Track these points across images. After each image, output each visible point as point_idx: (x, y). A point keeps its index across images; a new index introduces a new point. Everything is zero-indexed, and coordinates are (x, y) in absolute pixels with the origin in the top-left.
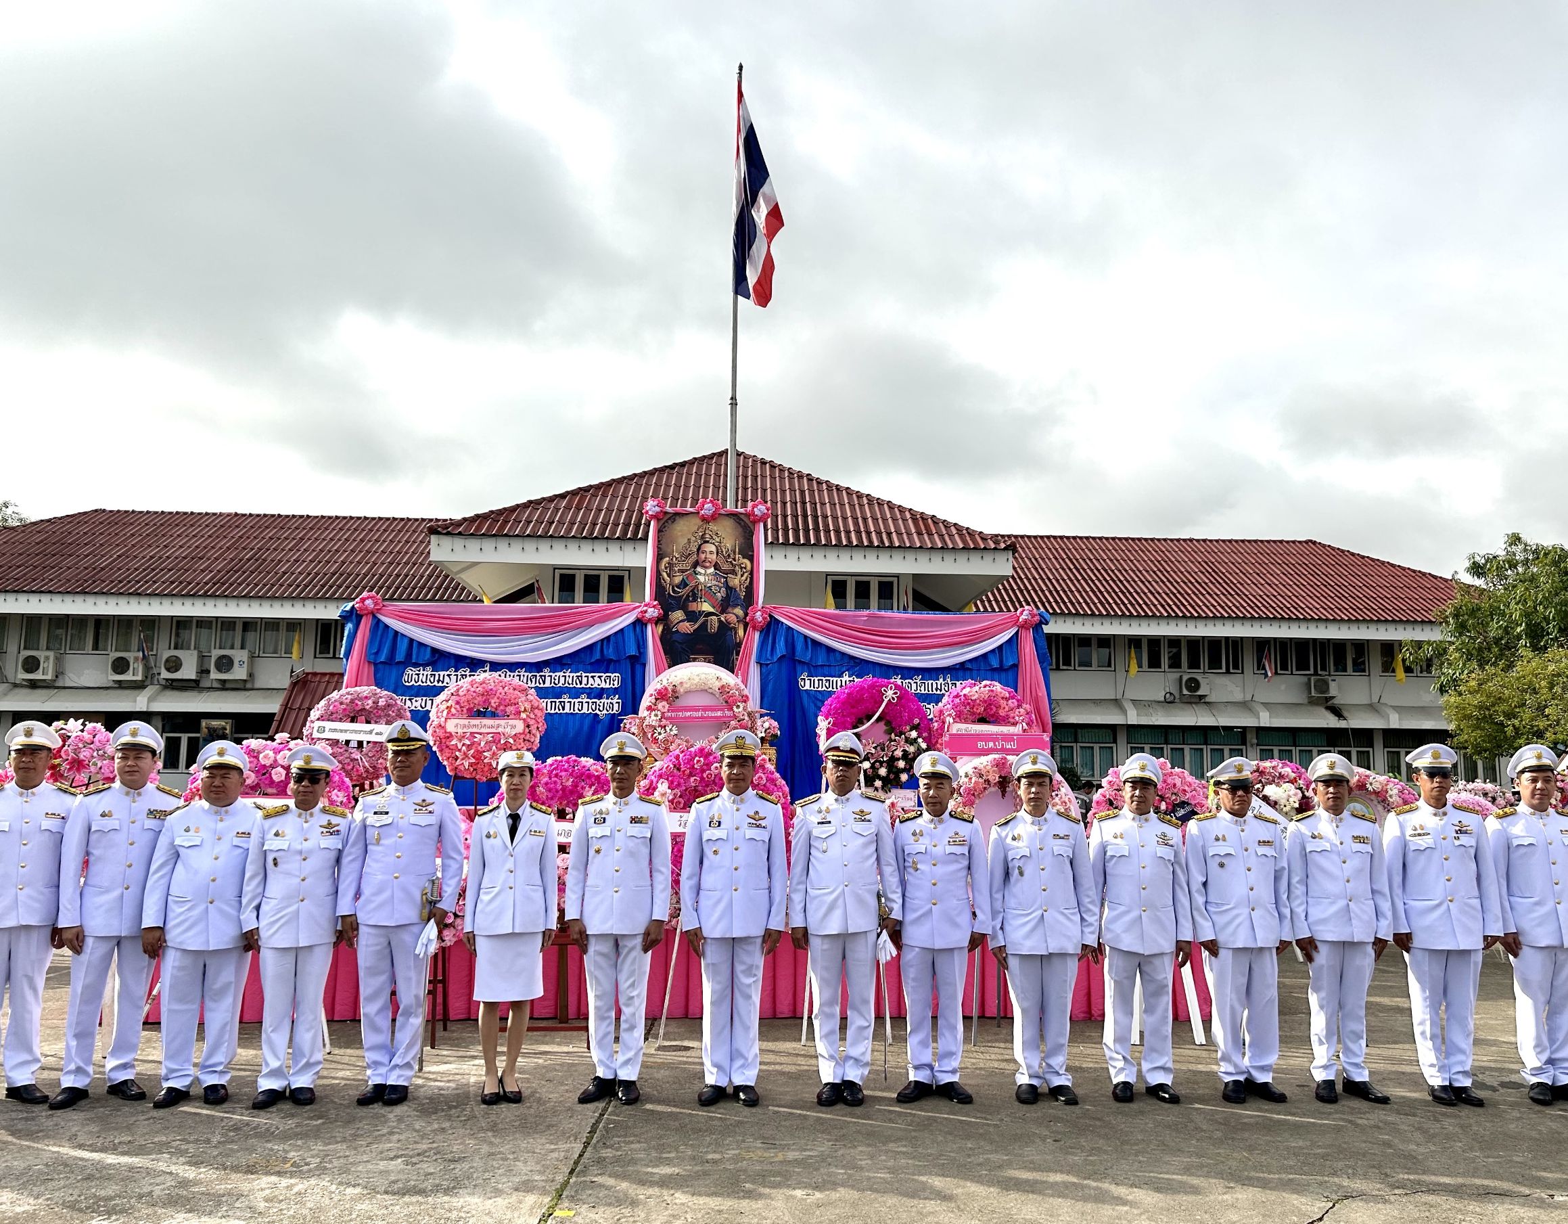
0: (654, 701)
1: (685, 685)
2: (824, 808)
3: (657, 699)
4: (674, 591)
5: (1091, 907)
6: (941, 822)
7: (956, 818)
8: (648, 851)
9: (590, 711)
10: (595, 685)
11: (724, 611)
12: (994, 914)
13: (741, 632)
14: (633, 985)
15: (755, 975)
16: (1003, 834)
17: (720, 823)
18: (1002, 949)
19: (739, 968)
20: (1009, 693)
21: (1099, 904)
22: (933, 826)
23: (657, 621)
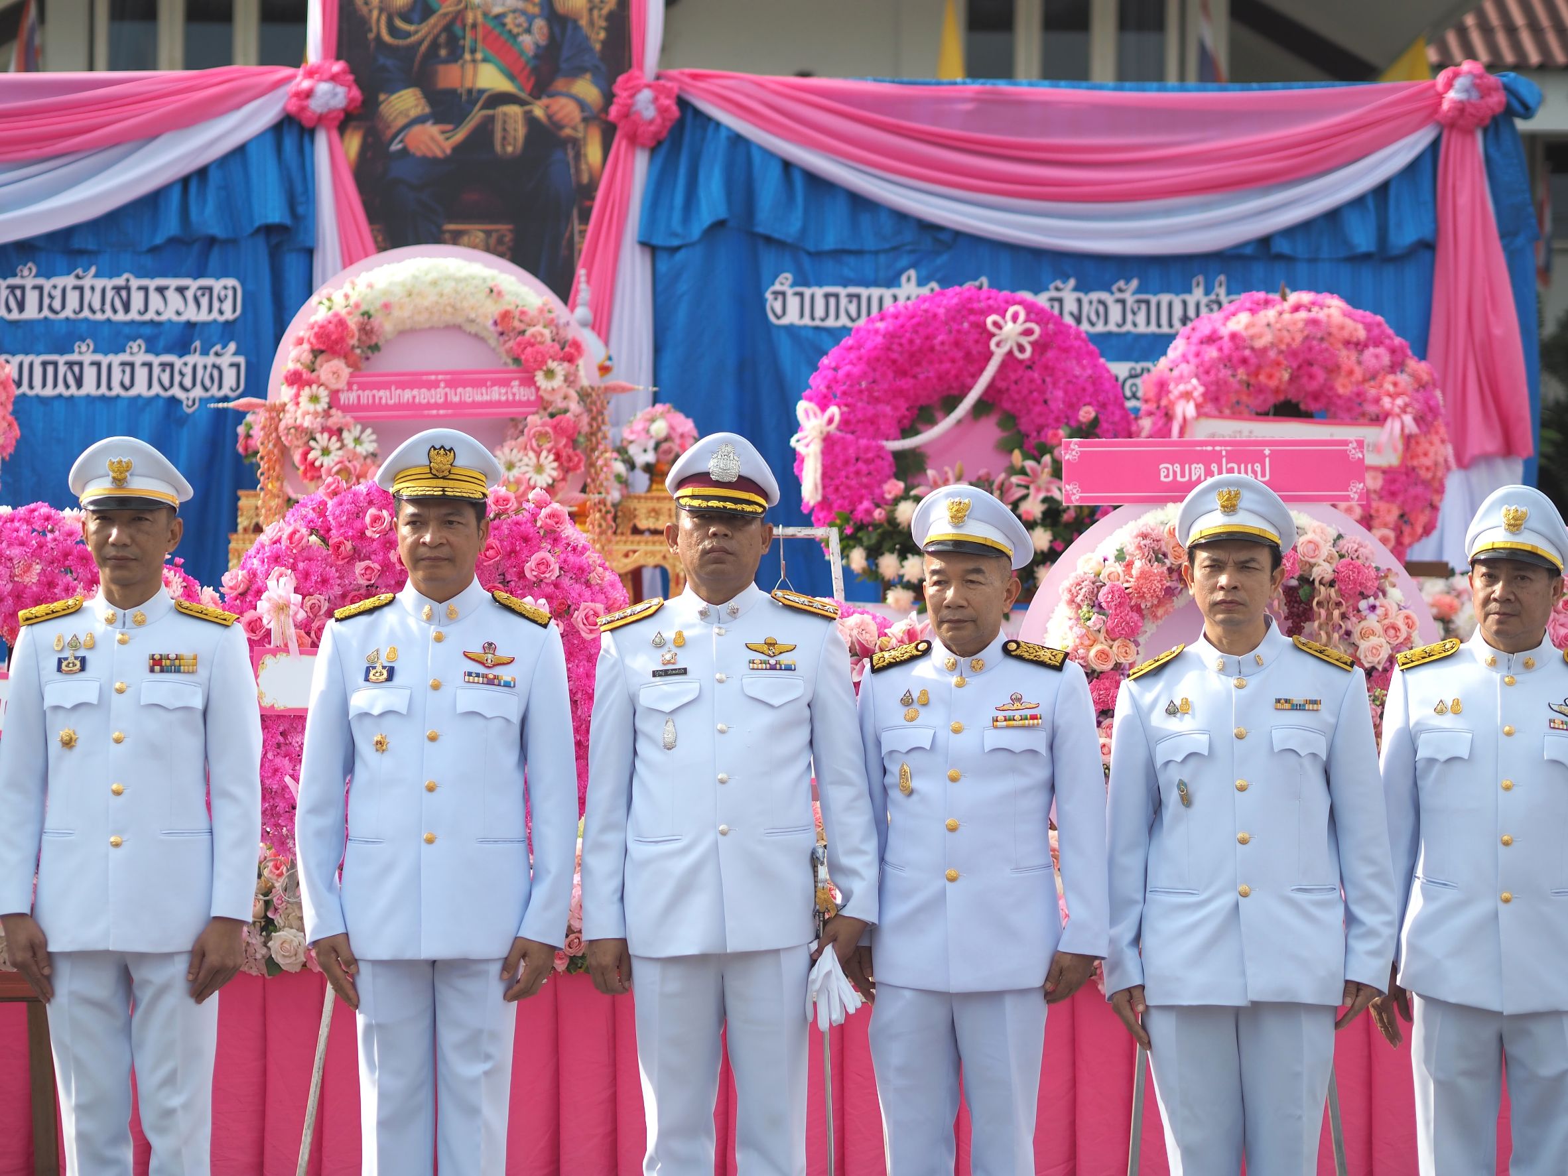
0: (307, 357)
1: (396, 313)
2: (670, 635)
3: (316, 353)
4: (393, 30)
5: (1376, 887)
6: (977, 669)
7: (1020, 658)
8: (195, 743)
9: (156, 389)
10: (169, 315)
11: (541, 86)
12: (1117, 906)
13: (593, 152)
14: (170, 1081)
15: (488, 1057)
16: (1148, 698)
17: (391, 672)
18: (1134, 994)
19: (449, 1037)
20: (1368, 327)
21: (1398, 883)
22: (954, 679)
23: (344, 121)
